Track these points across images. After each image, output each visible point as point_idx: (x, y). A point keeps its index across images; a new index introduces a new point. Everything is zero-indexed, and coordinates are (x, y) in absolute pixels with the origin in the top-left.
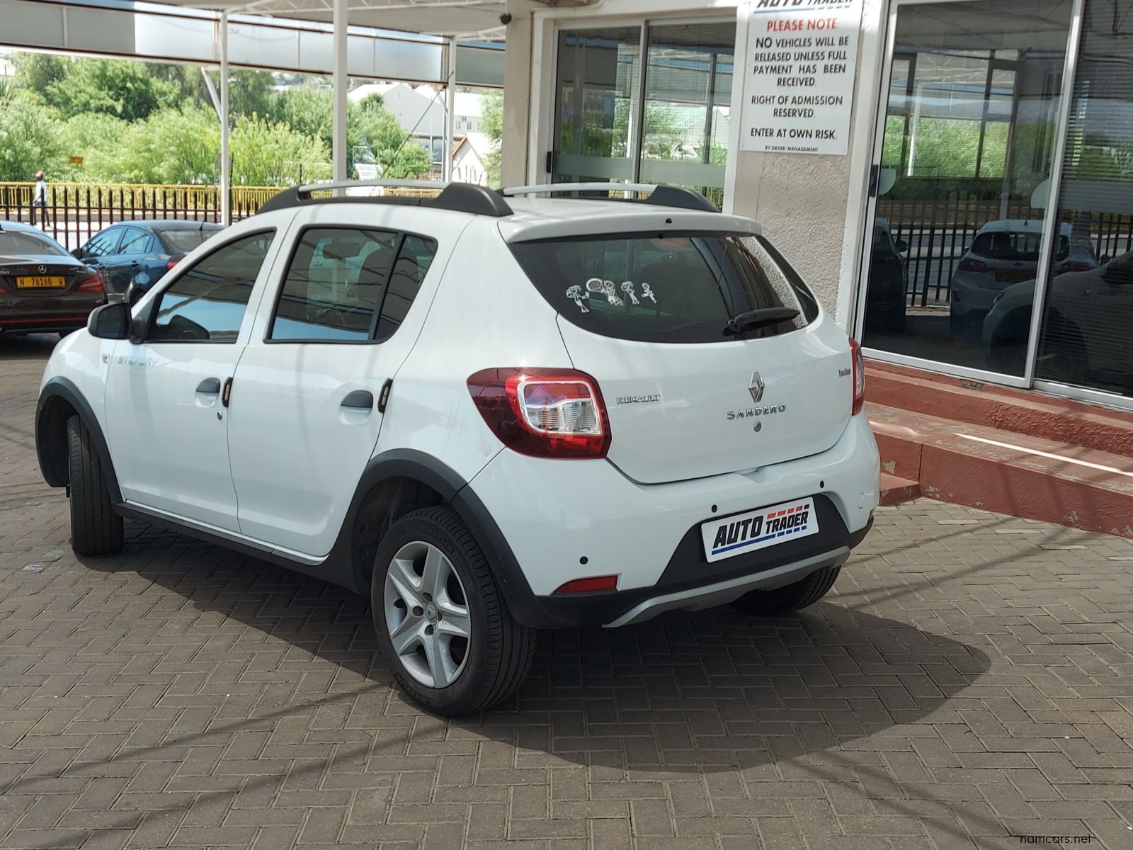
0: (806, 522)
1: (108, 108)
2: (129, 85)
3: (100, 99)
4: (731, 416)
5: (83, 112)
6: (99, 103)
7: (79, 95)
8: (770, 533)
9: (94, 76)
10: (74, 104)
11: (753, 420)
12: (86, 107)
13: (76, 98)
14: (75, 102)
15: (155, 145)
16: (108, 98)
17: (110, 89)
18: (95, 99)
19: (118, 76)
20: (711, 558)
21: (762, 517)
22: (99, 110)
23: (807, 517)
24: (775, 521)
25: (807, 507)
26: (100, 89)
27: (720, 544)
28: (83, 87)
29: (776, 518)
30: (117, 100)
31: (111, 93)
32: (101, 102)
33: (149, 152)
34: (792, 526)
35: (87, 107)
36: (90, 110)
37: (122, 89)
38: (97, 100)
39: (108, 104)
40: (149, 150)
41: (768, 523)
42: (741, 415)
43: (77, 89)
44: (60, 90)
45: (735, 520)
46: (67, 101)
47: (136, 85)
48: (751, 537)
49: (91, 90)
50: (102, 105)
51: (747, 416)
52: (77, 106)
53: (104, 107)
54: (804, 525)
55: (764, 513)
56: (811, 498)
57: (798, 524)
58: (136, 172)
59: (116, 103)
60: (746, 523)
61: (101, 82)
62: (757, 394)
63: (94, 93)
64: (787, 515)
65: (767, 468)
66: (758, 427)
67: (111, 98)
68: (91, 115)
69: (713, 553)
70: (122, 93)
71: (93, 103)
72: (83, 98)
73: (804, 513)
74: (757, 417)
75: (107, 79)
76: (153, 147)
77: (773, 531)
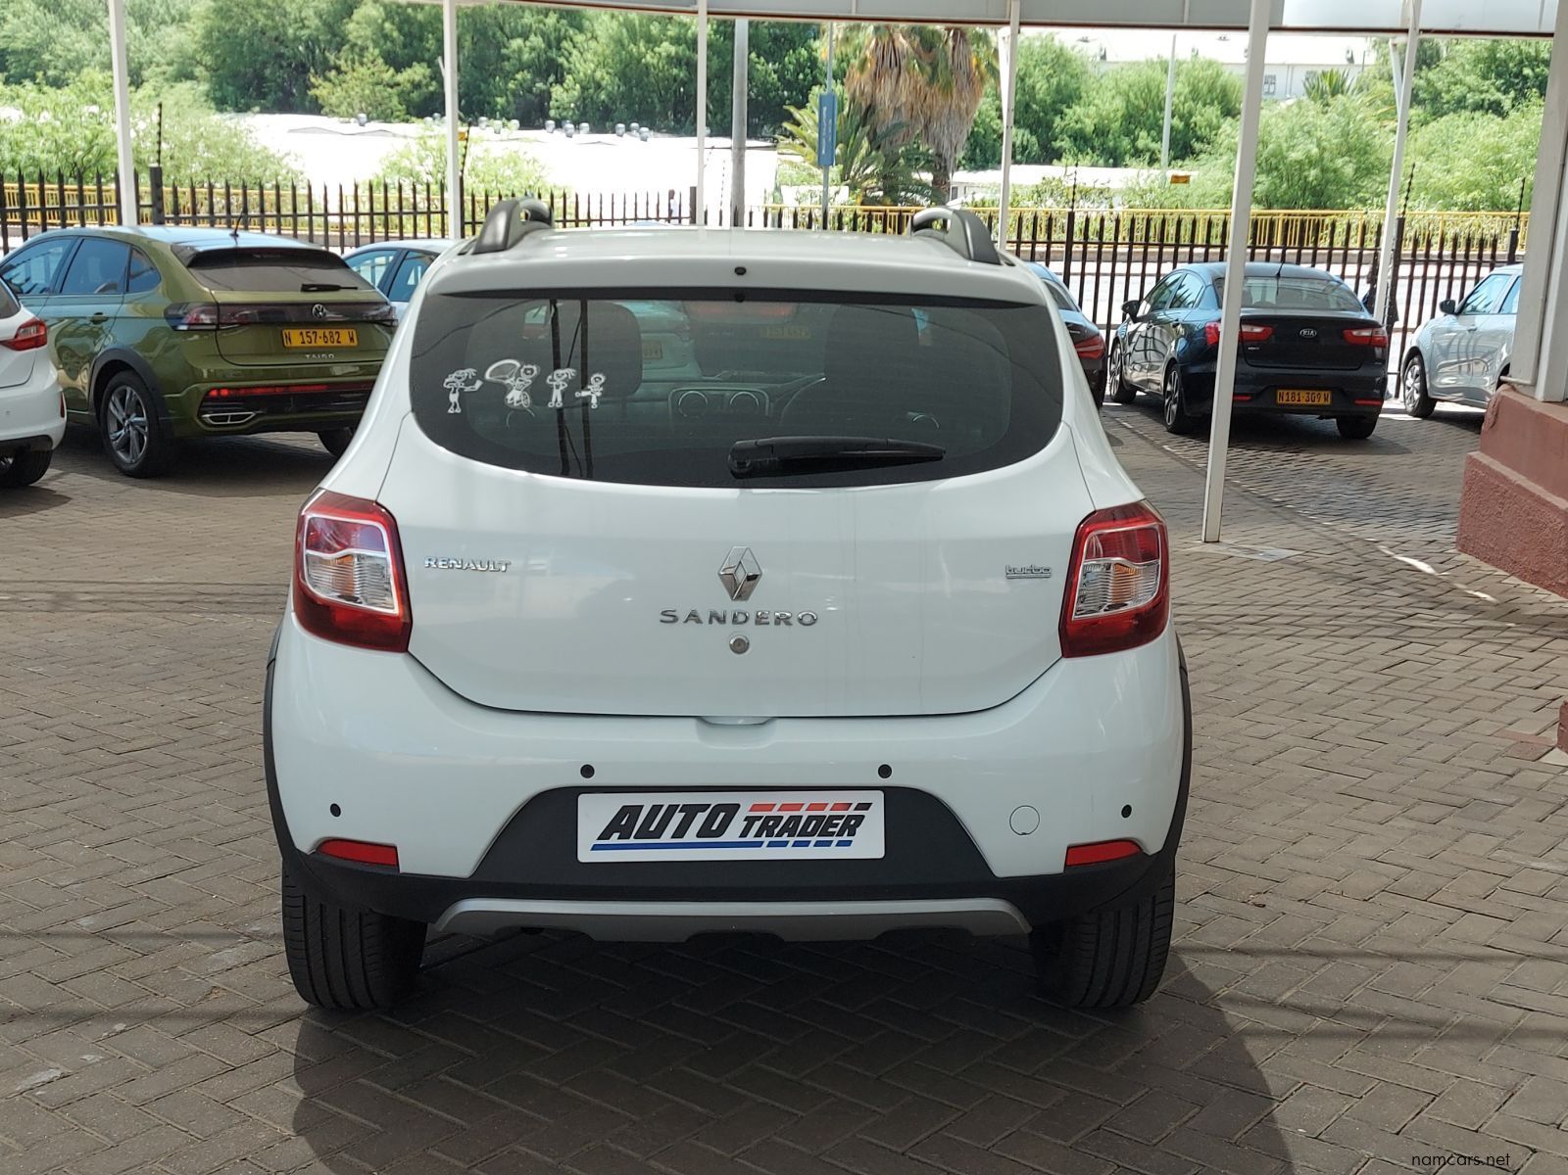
0: (852, 833)
1: (1491, 104)
2: (1527, 71)
3: (1481, 92)
4: (669, 617)
5: (1455, 111)
6: (1478, 97)
7: (1453, 88)
8: (750, 837)
9: (1478, 60)
10: (1445, 101)
11: (729, 632)
12: (1460, 104)
13: (1448, 91)
14: (1446, 97)
15: (1510, 155)
16: (1493, 90)
17: (1499, 76)
18: (1474, 91)
19: (1512, 58)
20: (585, 855)
21: (738, 806)
22: (1479, 106)
23: (858, 824)
24: (768, 818)
25: (866, 806)
26: (1485, 77)
27: (617, 835)
28: (1461, 76)
29: (774, 813)
30: (1506, 92)
31: (1500, 82)
32: (1483, 96)
33: (1498, 165)
34: (812, 834)
35: (1462, 104)
36: (1465, 108)
37: (1517, 76)
38: (1477, 93)
39: (1492, 99)
40: (1499, 162)
41: (750, 820)
42: (693, 616)
43: (1453, 80)
44: (1428, 81)
45: (666, 800)
46: (1436, 97)
47: (1537, 70)
48: (698, 836)
49: (1472, 80)
50: (1483, 100)
51: (710, 622)
52: (1448, 102)
53: (1487, 102)
54: (845, 837)
55: (746, 802)
56: (880, 795)
57: (832, 834)
58: (1475, 193)
59: (1503, 97)
60: (691, 811)
61: (1489, 67)
62: (741, 585)
63: (1476, 84)
64: (805, 814)
65: (778, 721)
66: (740, 646)
67: (1498, 90)
68: (1466, 114)
69: (595, 848)
70: (1517, 81)
71: (1471, 99)
72: (1458, 91)
73: (850, 817)
74: (737, 627)
75: (1497, 63)
76: (1506, 157)
77: (758, 835)
